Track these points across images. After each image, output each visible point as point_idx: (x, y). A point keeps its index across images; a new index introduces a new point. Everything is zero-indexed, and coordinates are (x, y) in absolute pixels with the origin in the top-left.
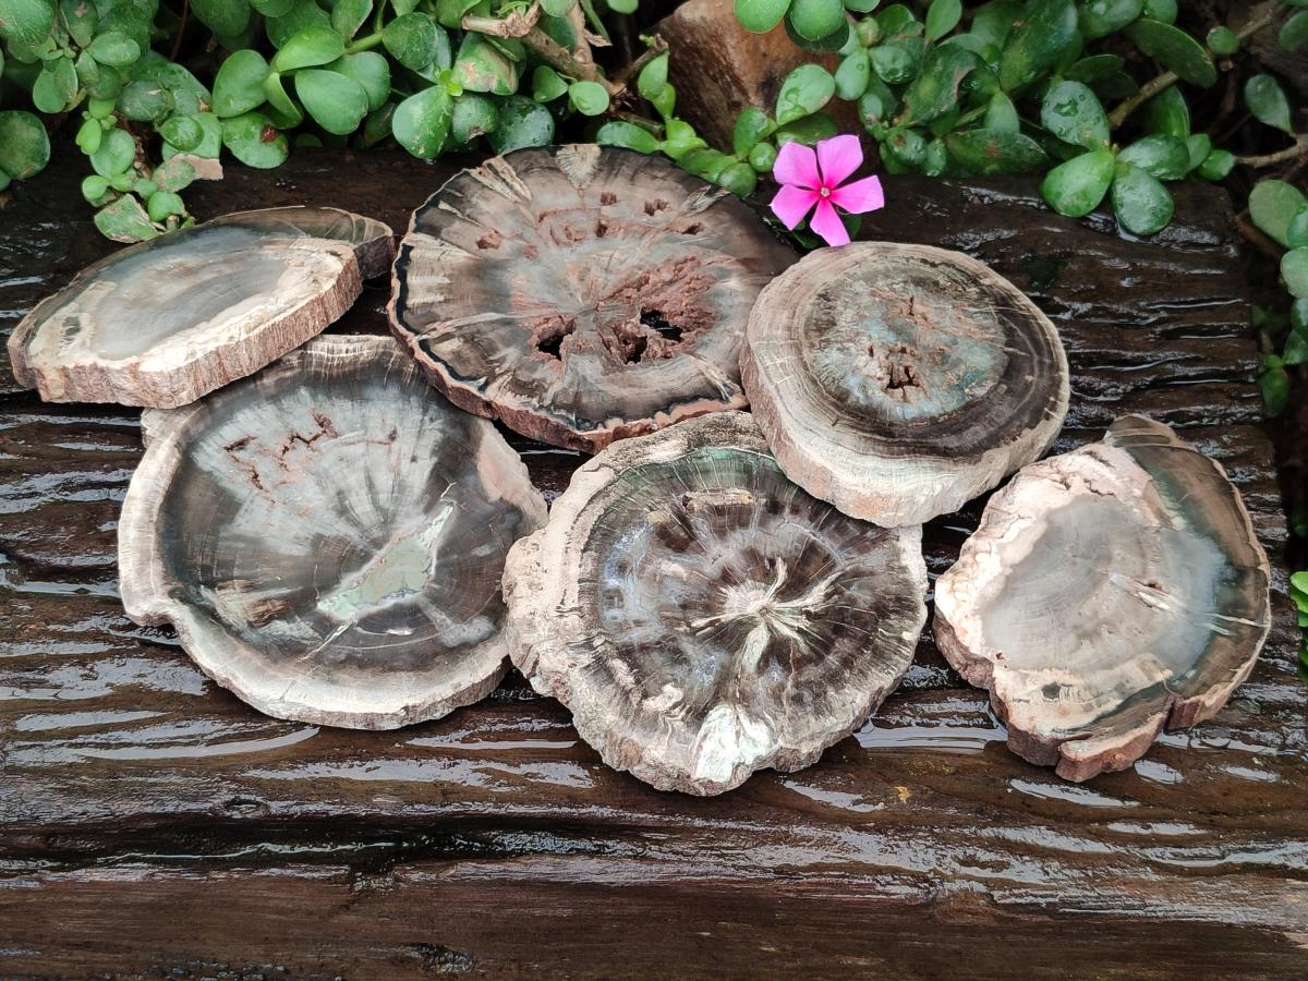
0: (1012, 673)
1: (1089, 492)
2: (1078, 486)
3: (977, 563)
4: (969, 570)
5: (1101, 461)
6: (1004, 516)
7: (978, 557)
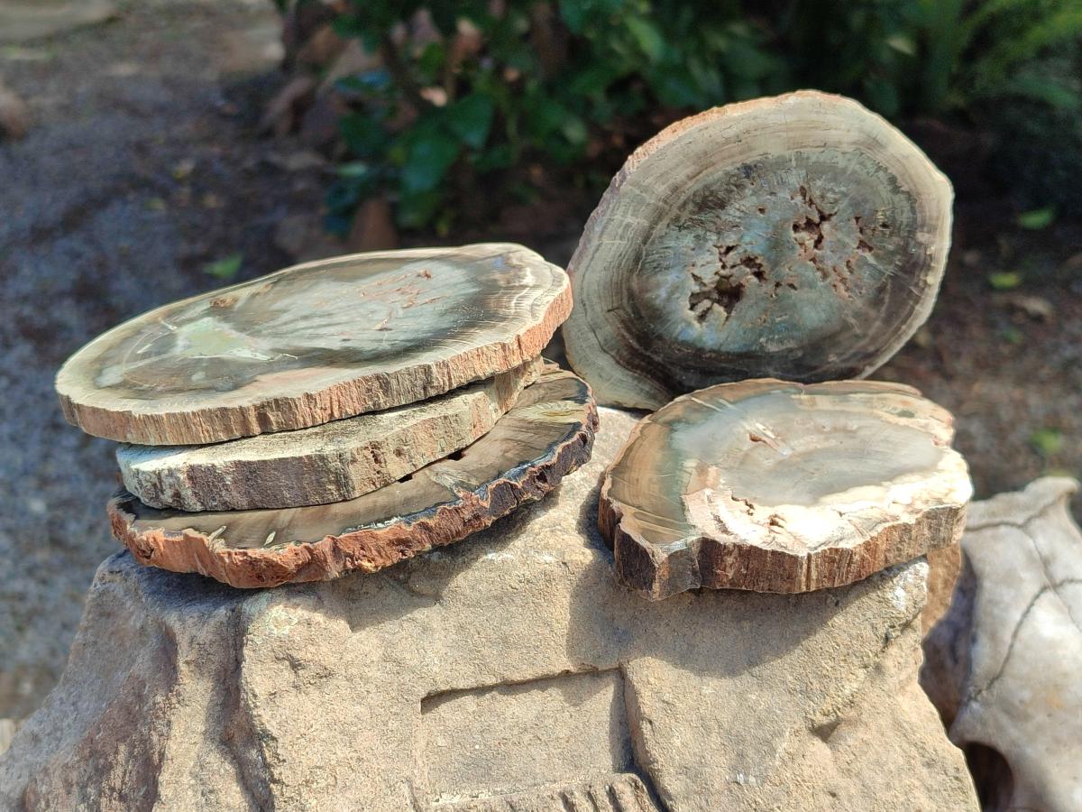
0: (933, 432)
1: (755, 505)
2: (762, 513)
3: (913, 498)
4: (925, 496)
5: (720, 521)
6: (856, 521)
7: (909, 502)
